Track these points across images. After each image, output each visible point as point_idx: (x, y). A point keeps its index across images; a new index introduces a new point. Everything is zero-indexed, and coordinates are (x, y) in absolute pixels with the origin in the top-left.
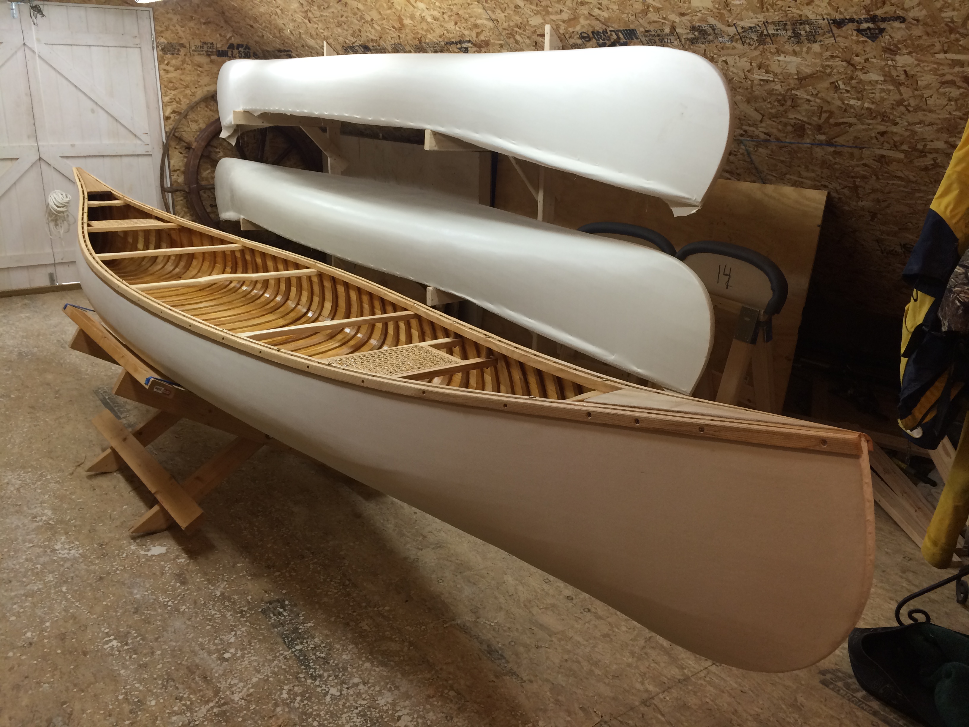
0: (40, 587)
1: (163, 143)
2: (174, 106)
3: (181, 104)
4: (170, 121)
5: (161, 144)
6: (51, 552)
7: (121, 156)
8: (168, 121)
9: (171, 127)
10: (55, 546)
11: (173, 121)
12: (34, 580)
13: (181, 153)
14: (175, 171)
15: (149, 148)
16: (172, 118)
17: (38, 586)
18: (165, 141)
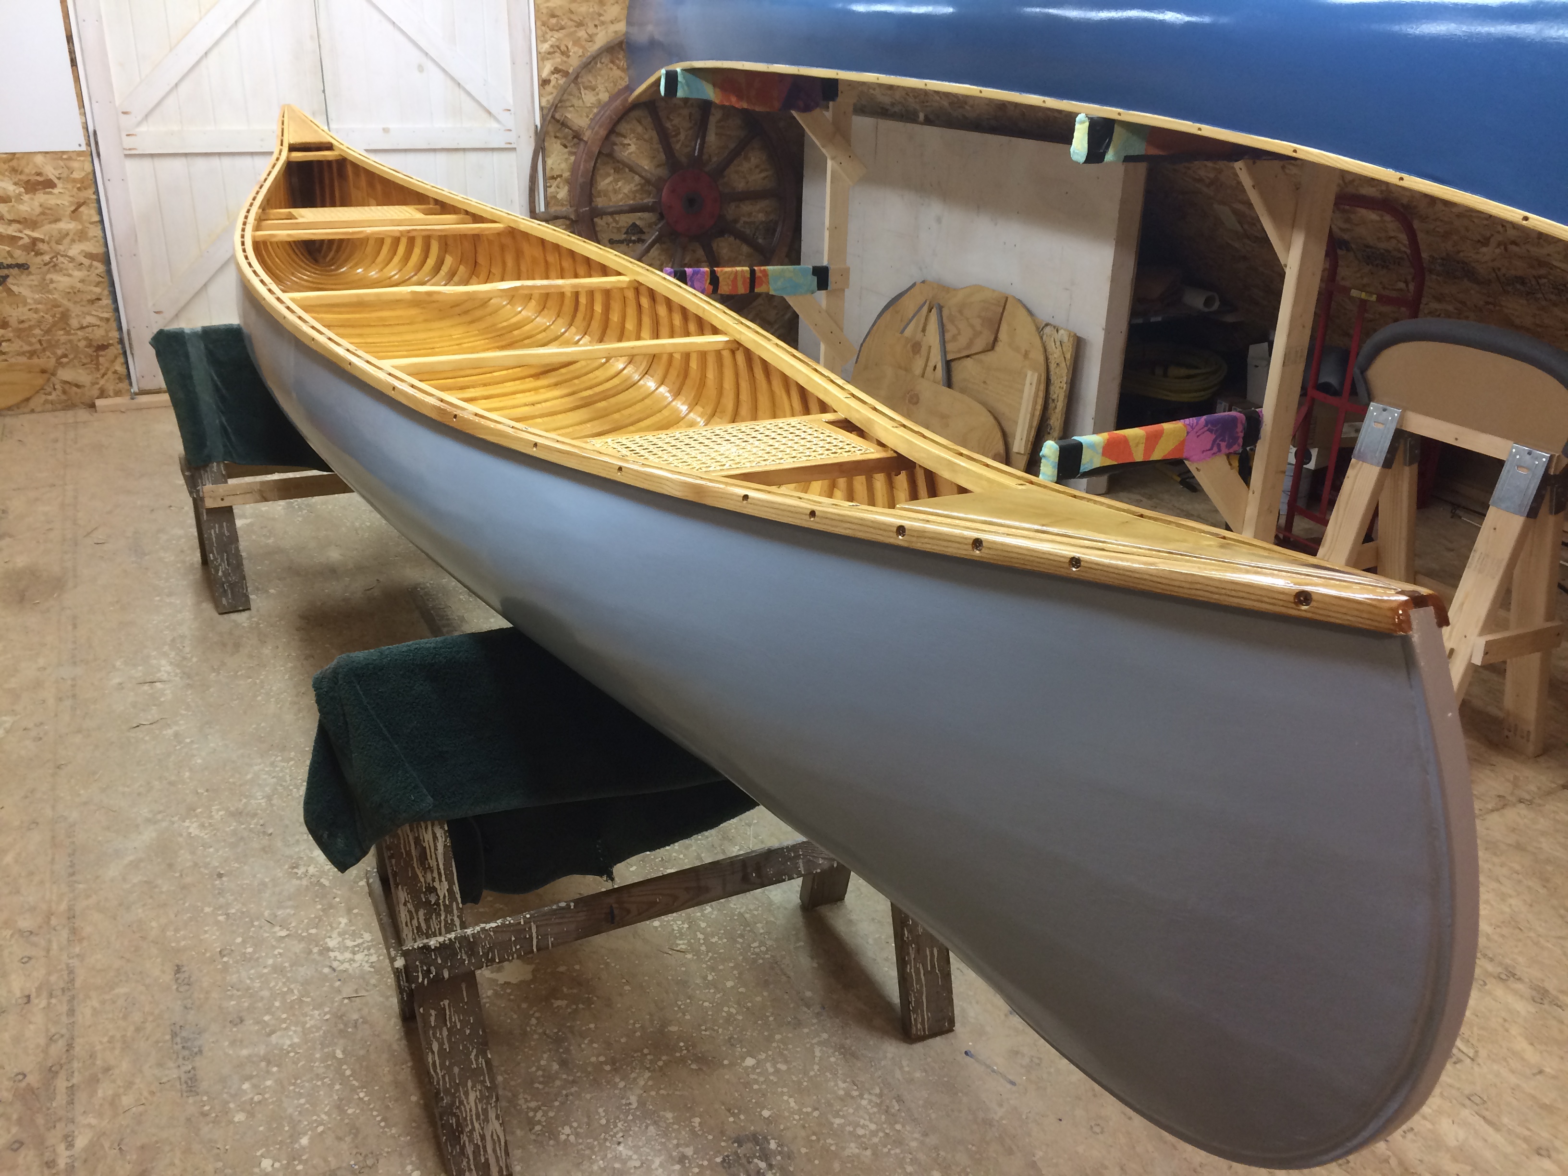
0: (296, 1040)
1: (537, 126)
2: (558, 59)
3: (568, 57)
4: (549, 88)
5: (533, 129)
6: (321, 953)
7: (464, 150)
8: (547, 87)
9: (550, 98)
10: (328, 940)
11: (554, 87)
12: (284, 1021)
13: (566, 147)
14: (553, 178)
15: (511, 137)
16: (553, 83)
17: (291, 1038)
18: (538, 123)
